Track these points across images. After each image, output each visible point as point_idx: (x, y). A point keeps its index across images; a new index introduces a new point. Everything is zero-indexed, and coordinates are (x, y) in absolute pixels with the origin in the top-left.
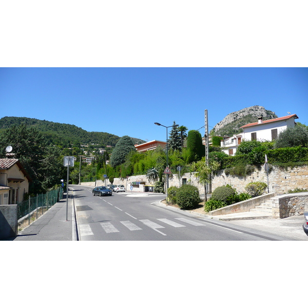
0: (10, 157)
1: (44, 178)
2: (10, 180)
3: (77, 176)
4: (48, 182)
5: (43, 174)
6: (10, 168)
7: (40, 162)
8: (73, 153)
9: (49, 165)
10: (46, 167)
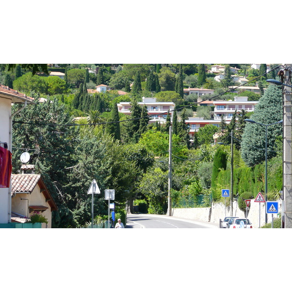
0: (27, 171)
1: (76, 202)
2: (31, 209)
3: (162, 187)
4: (84, 210)
5: (73, 195)
6: (32, 191)
7: (68, 171)
8: (162, 80)
9: (85, 177)
10: (79, 181)
